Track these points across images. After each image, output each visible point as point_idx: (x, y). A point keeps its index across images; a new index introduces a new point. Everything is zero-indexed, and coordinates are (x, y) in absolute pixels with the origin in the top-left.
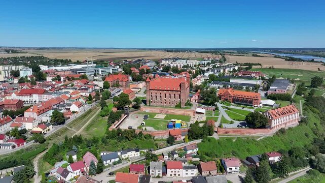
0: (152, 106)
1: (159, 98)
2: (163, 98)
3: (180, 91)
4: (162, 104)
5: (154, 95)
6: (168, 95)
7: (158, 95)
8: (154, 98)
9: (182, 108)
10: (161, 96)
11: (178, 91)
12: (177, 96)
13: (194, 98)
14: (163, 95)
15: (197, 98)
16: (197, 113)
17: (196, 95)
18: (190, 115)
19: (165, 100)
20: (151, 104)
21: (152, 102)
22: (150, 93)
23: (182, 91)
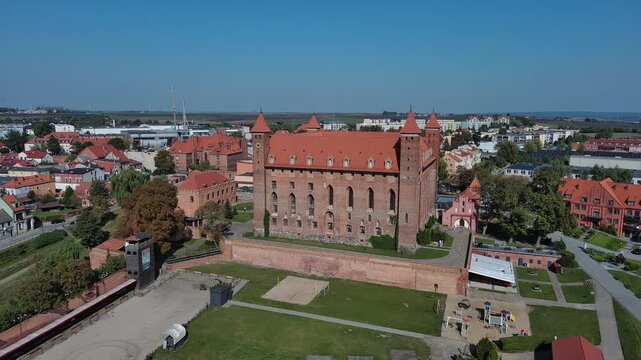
0: (274, 238)
2: (322, 206)
3: (397, 177)
4: (317, 232)
5: (283, 190)
6: (341, 193)
7: (302, 193)
8: (283, 203)
9: (404, 255)
10: (311, 197)
11: (385, 175)
12: (381, 197)
13: (455, 209)
14: (320, 190)
15: (470, 210)
16: (473, 277)
17: (466, 200)
18: (439, 291)
19: (330, 213)
20: (271, 232)
21: (274, 219)
22: (269, 184)
23: (403, 177)
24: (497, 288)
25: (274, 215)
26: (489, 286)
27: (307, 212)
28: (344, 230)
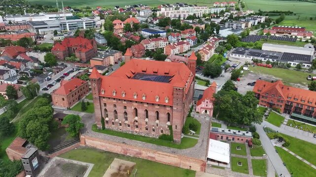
0: (108, 130)
1: (121, 115)
2: (131, 118)
3: (171, 107)
4: (130, 129)
5: (110, 108)
6: (141, 112)
7: (121, 110)
8: (111, 114)
9: (175, 145)
10: (126, 113)
11: (165, 106)
12: (163, 115)
13: (203, 105)
14: (130, 110)
15: (211, 106)
16: (208, 159)
17: (208, 101)
18: (192, 169)
19: (137, 121)
20: (106, 127)
21: (107, 122)
22: (103, 105)
23: (174, 108)
24: (221, 165)
25: (107, 119)
26: (216, 164)
27: (124, 120)
28: (144, 129)
